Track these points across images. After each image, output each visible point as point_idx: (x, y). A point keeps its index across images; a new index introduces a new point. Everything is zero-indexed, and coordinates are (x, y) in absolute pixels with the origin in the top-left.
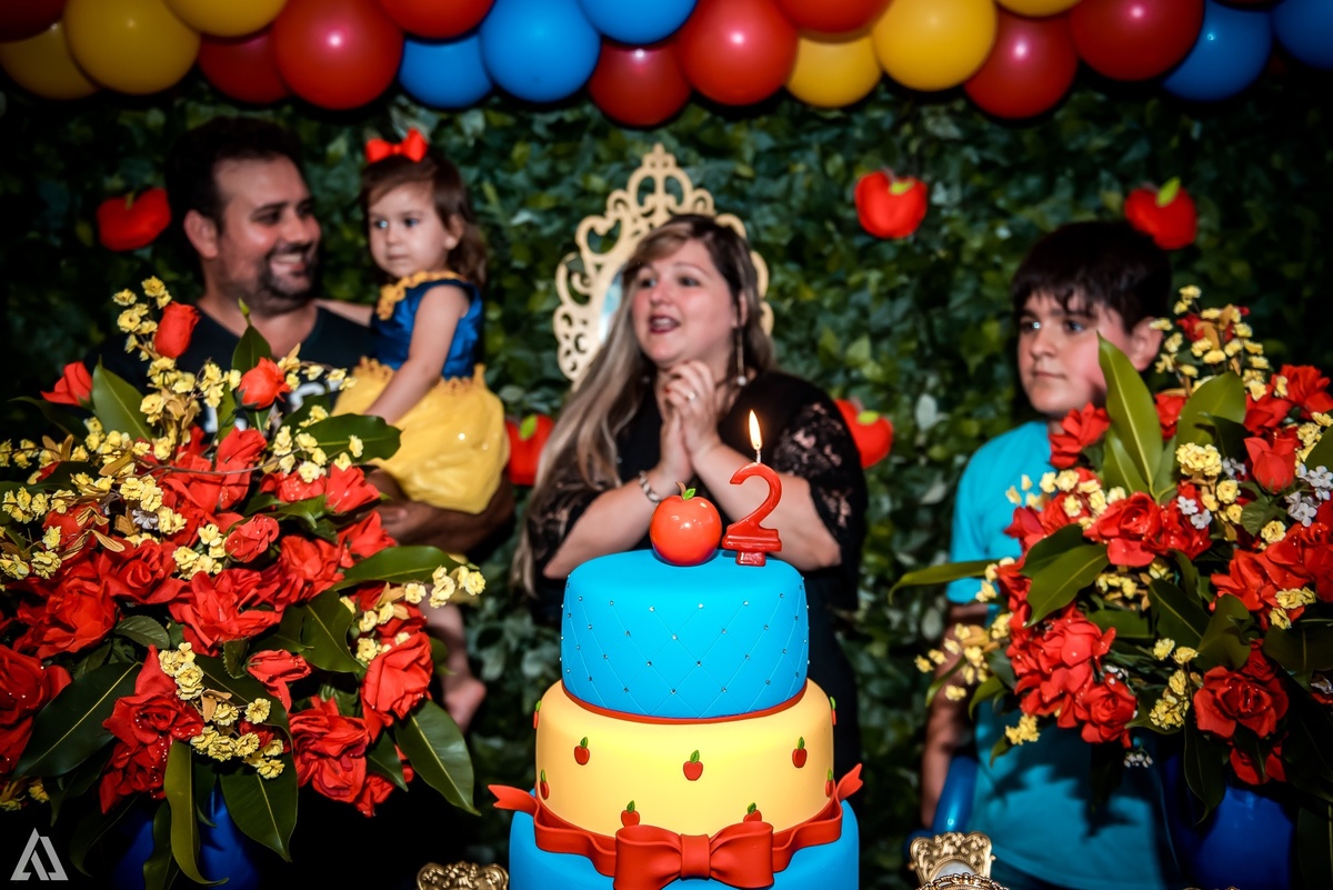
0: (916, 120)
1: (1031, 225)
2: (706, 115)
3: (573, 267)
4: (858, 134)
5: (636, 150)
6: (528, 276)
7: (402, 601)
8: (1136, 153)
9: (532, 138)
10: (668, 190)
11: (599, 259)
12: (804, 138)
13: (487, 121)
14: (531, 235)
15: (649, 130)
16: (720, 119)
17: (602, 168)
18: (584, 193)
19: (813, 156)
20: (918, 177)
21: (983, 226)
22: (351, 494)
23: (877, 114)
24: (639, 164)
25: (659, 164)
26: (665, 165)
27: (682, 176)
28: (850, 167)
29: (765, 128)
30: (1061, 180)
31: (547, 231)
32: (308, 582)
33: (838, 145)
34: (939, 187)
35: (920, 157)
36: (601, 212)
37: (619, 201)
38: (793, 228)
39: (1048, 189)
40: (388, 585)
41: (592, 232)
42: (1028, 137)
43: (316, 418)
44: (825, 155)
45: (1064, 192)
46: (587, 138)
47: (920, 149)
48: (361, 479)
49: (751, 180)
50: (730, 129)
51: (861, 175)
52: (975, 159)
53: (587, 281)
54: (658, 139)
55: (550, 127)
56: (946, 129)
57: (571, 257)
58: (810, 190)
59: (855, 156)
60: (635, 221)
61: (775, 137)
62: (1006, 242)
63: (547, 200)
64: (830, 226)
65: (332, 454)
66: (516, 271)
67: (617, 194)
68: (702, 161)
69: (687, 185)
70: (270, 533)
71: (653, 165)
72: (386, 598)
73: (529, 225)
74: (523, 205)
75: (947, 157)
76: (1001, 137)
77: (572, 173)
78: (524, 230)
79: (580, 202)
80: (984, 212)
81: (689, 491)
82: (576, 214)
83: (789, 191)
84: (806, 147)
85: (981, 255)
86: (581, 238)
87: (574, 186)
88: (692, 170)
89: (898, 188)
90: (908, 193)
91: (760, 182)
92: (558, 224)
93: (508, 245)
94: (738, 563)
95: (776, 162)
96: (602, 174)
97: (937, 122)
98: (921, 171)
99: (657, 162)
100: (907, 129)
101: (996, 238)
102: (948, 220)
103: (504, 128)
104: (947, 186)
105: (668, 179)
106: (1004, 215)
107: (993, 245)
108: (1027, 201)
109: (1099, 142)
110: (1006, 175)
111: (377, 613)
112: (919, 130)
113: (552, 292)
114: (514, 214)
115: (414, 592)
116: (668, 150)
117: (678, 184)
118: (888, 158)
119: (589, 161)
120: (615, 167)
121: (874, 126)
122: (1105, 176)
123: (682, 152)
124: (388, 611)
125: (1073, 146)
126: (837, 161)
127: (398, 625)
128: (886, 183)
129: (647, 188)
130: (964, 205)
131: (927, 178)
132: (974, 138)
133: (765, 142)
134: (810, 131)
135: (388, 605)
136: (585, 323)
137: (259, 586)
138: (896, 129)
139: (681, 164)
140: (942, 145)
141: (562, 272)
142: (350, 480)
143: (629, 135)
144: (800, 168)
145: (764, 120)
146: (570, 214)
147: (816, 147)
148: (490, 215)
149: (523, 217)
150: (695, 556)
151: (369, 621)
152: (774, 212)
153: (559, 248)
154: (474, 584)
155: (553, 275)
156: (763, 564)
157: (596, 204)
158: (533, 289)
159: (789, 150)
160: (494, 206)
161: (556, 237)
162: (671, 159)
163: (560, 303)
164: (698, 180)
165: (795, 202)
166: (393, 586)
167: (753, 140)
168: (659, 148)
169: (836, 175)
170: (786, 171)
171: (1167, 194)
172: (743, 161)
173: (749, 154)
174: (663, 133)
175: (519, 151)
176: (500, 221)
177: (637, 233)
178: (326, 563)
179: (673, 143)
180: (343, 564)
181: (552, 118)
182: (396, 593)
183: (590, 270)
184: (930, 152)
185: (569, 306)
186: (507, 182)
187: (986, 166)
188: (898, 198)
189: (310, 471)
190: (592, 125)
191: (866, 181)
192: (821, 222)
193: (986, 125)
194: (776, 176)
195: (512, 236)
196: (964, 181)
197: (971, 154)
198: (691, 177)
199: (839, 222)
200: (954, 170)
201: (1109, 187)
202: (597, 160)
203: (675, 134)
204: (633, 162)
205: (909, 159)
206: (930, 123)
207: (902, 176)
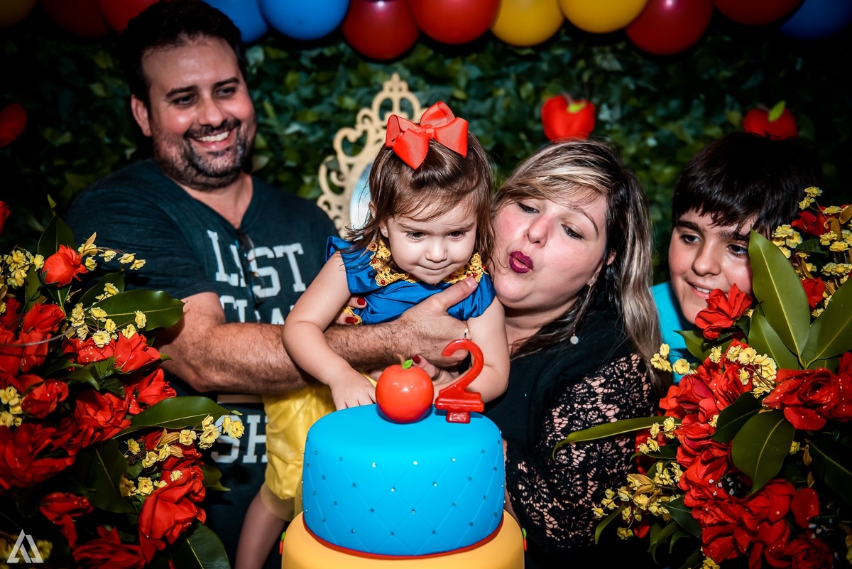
0: (588, 57)
1: (672, 136)
2: (431, 52)
3: (332, 166)
4: (545, 67)
5: (378, 78)
6: (298, 173)
7: (177, 443)
8: (752, 82)
9: (301, 68)
10: (402, 109)
11: (351, 160)
12: (504, 70)
13: (266, 54)
14: (300, 141)
15: (388, 63)
16: (441, 56)
17: (353, 91)
18: (340, 110)
19: (510, 84)
20: (589, 101)
21: (636, 137)
22: (136, 356)
23: (559, 51)
24: (381, 89)
25: (396, 89)
26: (400, 90)
27: (413, 99)
28: (538, 92)
29: (475, 62)
30: (696, 102)
31: (312, 139)
32: (99, 429)
33: (529, 75)
34: (604, 107)
35: (591, 85)
36: (352, 125)
37: (366, 116)
38: (495, 138)
39: (685, 110)
40: (165, 430)
41: (345, 139)
42: (671, 70)
43: (109, 293)
44: (519, 83)
45: (697, 112)
46: (341, 68)
47: (591, 79)
48: (143, 344)
49: (464, 101)
50: (448, 63)
51: (546, 98)
52: (632, 86)
53: (341, 177)
54: (395, 70)
55: (313, 60)
56: (610, 63)
57: (330, 158)
58: (508, 109)
59: (542, 84)
60: (378, 132)
61: (482, 69)
62: (654, 148)
63: (311, 115)
64: (523, 137)
65: (121, 323)
66: (289, 169)
67: (364, 111)
68: (427, 87)
69: (416, 104)
70: (60, 395)
71: (391, 90)
72: (164, 440)
73: (298, 134)
74: (294, 119)
75: (611, 85)
76: (651, 70)
77: (330, 95)
78: (295, 138)
79: (337, 116)
80: (637, 126)
81: (408, 362)
82: (333, 126)
83: (493, 110)
84: (506, 76)
85: (635, 159)
86: (337, 145)
87: (332, 105)
88: (420, 94)
89: (574, 108)
90: (582, 111)
91: (471, 102)
92: (320, 133)
93: (282, 149)
94: (448, 420)
95: (482, 87)
96: (353, 96)
97: (604, 58)
98: (591, 95)
99: (394, 88)
100: (581, 64)
101: (646, 146)
102: (611, 132)
103: (279, 60)
104: (610, 107)
105: (402, 100)
106: (652, 128)
107: (644, 151)
108: (671, 118)
109: (726, 74)
110: (653, 99)
111: (157, 453)
112: (591, 65)
113: (315, 184)
114: (287, 126)
115: (187, 437)
116: (402, 78)
117: (410, 104)
118: (567, 86)
119: (343, 86)
120: (362, 91)
121: (556, 60)
122: (729, 99)
123: (413, 79)
124: (166, 451)
125: (705, 76)
126: (529, 87)
127: (174, 463)
128: (565, 105)
129: (386, 106)
130: (622, 121)
131: (595, 100)
132: (631, 70)
133: (475, 72)
134: (508, 65)
135: (166, 446)
136: (340, 208)
137: (54, 438)
138: (572, 64)
139: (412, 89)
140: (608, 75)
141: (323, 170)
142: (133, 347)
143: (373, 67)
144: (501, 92)
145: (474, 56)
146: (330, 126)
147: (513, 77)
148: (270, 127)
149: (294, 128)
150: (412, 416)
151: (150, 460)
152: (481, 126)
153: (321, 152)
154: (235, 430)
155: (316, 172)
156: (468, 422)
157: (349, 118)
158: (302, 182)
159: (493, 78)
160: (272, 120)
161: (319, 143)
162: (404, 85)
163: (322, 193)
164: (424, 101)
165: (497, 118)
166: (169, 431)
167: (466, 71)
168: (395, 77)
169: (528, 98)
170: (490, 95)
171: (775, 114)
172: (458, 87)
173: (463, 82)
174: (399, 65)
175: (291, 78)
176: (277, 130)
177: (379, 141)
178: (115, 412)
179: (407, 73)
180: (131, 411)
181: (314, 53)
182: (171, 437)
183: (344, 168)
184: (598, 81)
185: (328, 195)
186: (283, 101)
187: (639, 92)
188: (573, 115)
189: (101, 339)
190: (345, 59)
191: (550, 102)
192: (516, 133)
193: (640, 61)
194: (483, 98)
195: (287, 142)
196: (623, 103)
197: (629, 83)
198: (420, 99)
199: (530, 134)
200: (616, 95)
201: (732, 109)
202: (349, 85)
203: (407, 66)
204: (376, 87)
205: (582, 86)
206: (598, 59)
207: (577, 99)
